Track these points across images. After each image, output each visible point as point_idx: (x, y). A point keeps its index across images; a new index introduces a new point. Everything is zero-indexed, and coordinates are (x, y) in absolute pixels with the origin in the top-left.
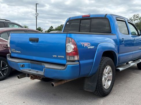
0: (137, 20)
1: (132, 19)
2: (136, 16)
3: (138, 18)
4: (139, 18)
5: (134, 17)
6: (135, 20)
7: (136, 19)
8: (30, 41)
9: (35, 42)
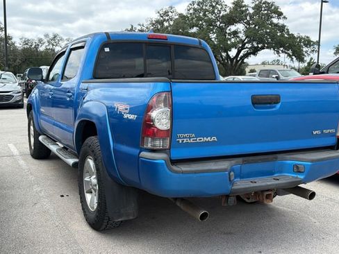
8: (253, 103)
9: (268, 105)
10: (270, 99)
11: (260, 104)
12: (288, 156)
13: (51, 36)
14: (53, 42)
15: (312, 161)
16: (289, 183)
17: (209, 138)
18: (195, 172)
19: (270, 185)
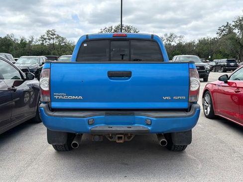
0: (53, 39)
1: (46, 37)
2: (50, 33)
3: (54, 36)
4: (56, 36)
5: (47, 34)
6: (50, 40)
7: (51, 38)
8: (109, 76)
9: (123, 78)
10: (122, 73)
11: (114, 77)
12: (143, 113)
13: (169, 35)
14: (169, 39)
15: (156, 117)
16: (136, 130)
17: (77, 97)
18: (62, 116)
19: (119, 130)
